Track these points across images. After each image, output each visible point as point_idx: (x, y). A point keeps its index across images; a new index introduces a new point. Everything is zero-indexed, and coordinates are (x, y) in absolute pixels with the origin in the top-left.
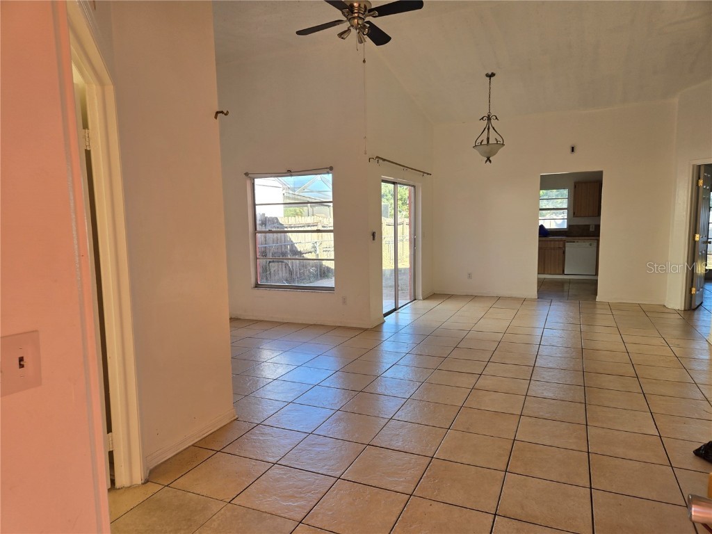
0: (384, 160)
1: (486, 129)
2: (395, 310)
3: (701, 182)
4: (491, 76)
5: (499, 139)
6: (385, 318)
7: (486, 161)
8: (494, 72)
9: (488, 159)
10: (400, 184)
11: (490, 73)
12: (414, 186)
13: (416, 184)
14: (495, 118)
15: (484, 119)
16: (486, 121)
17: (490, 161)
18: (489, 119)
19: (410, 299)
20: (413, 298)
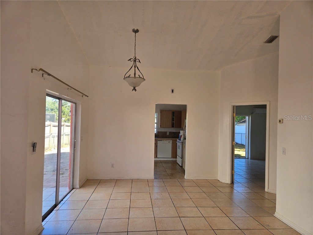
0: (49, 75)
1: (133, 67)
2: (55, 206)
3: (235, 114)
4: (136, 31)
5: (141, 76)
6: (43, 223)
7: (133, 90)
8: (139, 29)
9: (134, 89)
10: (64, 100)
11: (136, 29)
12: (76, 104)
13: (77, 102)
14: (138, 61)
15: (131, 60)
16: (133, 62)
17: (136, 90)
18: (135, 61)
19: (69, 188)
20: (71, 188)
